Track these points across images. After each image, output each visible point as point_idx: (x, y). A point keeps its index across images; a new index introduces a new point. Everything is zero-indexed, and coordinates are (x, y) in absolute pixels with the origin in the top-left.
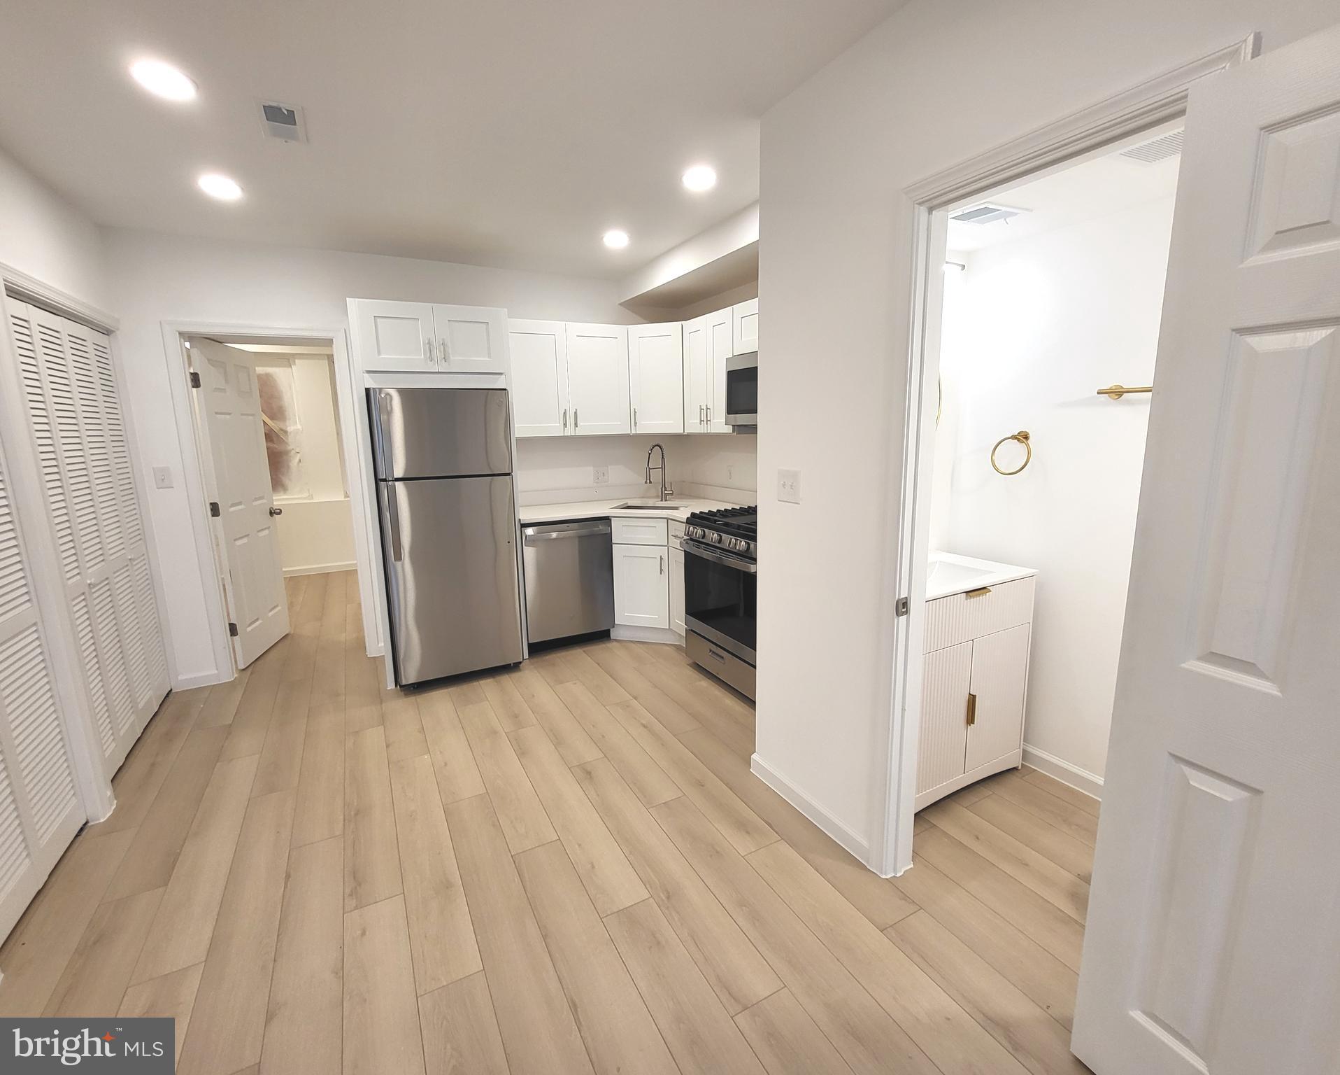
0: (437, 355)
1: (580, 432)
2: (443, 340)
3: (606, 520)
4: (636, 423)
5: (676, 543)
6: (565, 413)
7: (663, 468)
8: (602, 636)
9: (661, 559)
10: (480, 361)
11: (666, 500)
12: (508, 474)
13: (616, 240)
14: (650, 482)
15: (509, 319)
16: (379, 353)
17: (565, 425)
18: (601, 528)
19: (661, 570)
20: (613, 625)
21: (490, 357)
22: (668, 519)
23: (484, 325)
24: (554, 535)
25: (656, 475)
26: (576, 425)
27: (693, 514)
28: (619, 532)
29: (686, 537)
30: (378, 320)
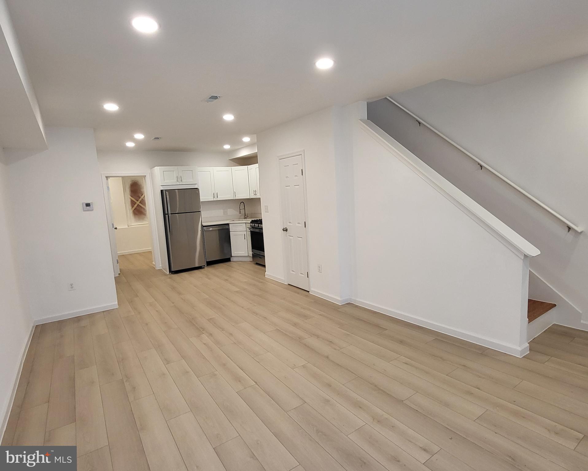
0: (179, 180)
1: (218, 199)
2: (181, 176)
3: (228, 224)
4: (235, 196)
5: (248, 230)
6: (214, 194)
7: (244, 209)
8: (228, 260)
9: (245, 235)
10: (190, 181)
11: (246, 219)
12: (200, 212)
13: (227, 147)
14: (241, 213)
15: (198, 168)
16: (164, 180)
17: (214, 197)
18: (227, 227)
19: (245, 238)
20: (231, 256)
21: (193, 179)
22: (246, 223)
23: (191, 171)
24: (211, 229)
25: (242, 211)
26: (217, 197)
27: (252, 221)
28: (232, 228)
29: (251, 227)
30: (164, 172)
